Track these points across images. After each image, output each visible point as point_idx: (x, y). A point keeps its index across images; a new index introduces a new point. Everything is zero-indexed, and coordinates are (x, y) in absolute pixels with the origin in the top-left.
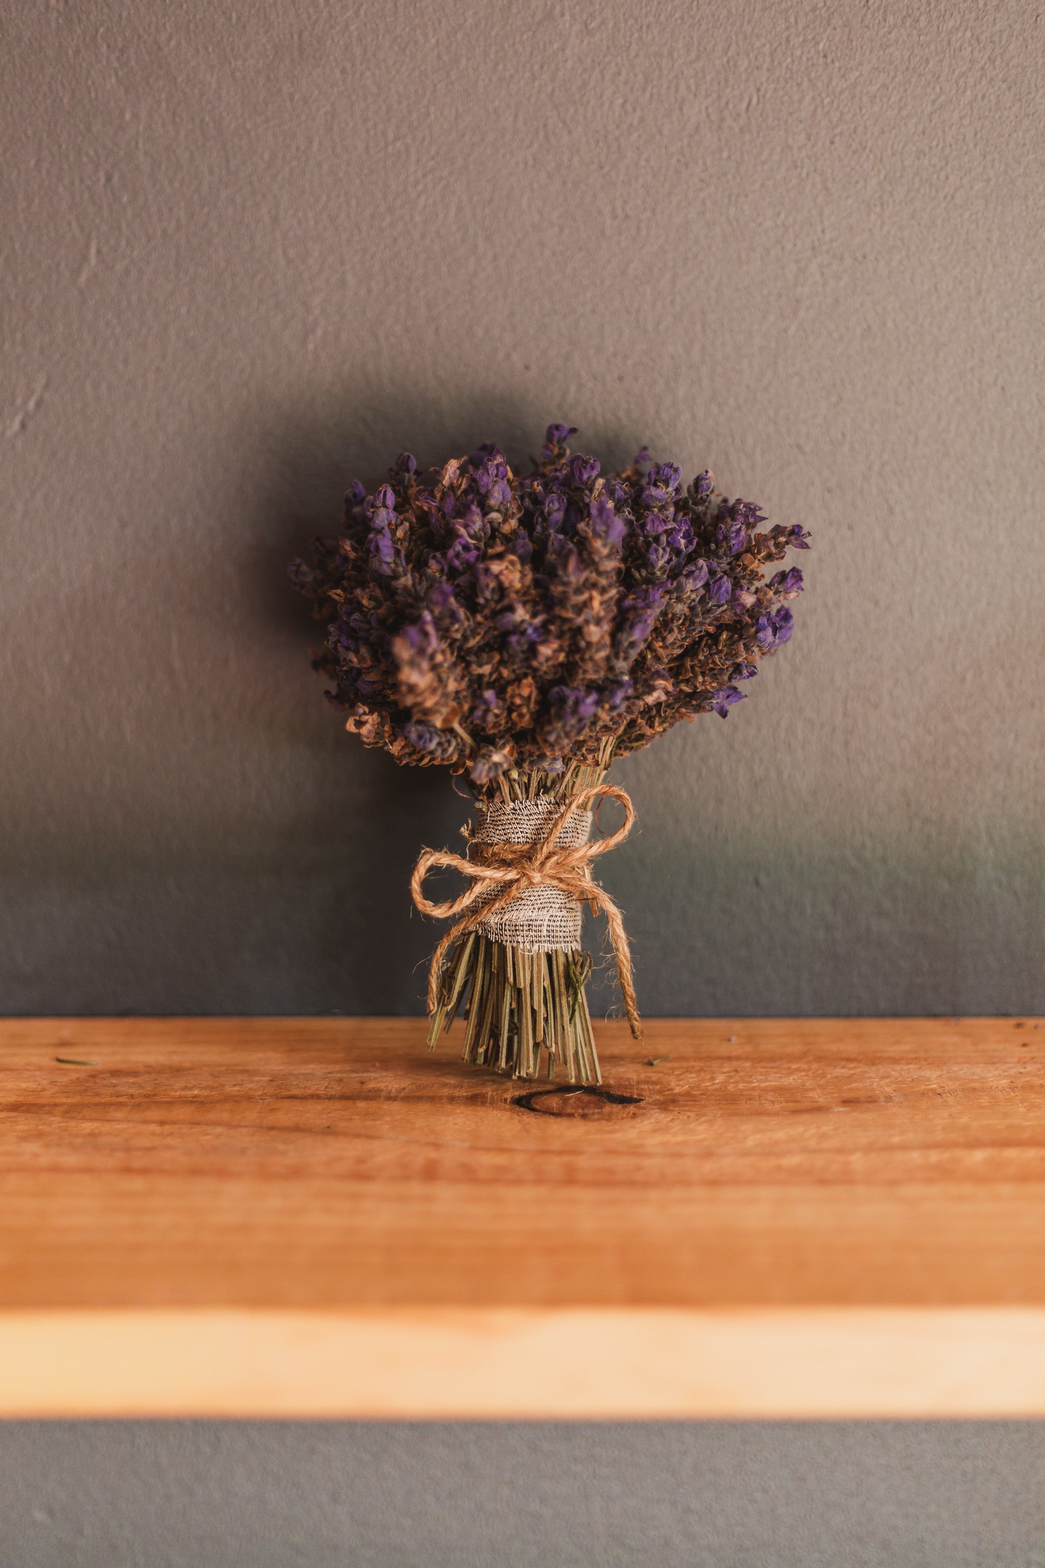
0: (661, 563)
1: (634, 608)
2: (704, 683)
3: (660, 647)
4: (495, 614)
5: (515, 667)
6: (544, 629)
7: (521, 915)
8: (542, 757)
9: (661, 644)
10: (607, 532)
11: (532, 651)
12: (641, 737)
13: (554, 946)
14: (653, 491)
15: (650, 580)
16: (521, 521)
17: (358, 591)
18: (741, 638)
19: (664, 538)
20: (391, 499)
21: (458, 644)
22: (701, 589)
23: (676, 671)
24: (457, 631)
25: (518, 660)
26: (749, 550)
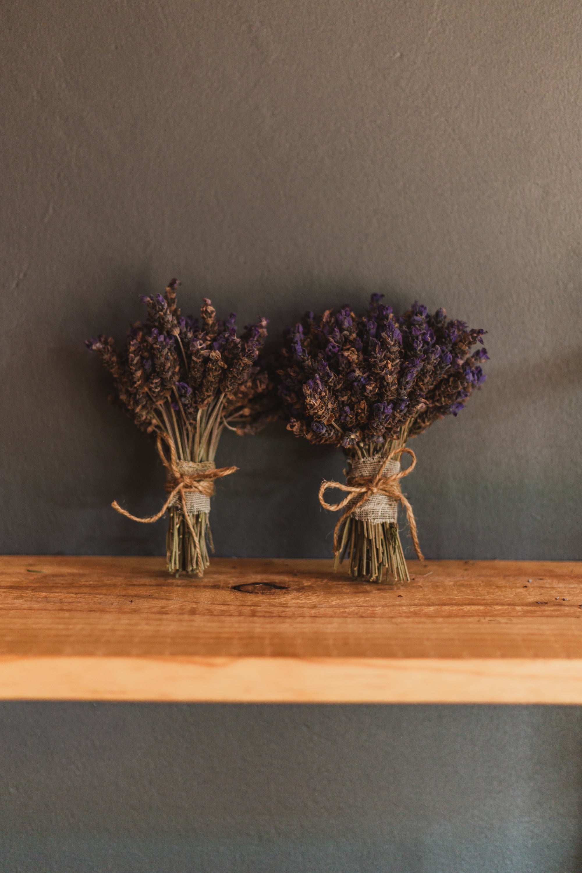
0: (419, 348)
1: (407, 367)
2: (445, 401)
3: (422, 384)
4: (348, 374)
5: (358, 396)
6: (368, 379)
7: (369, 507)
8: (373, 436)
9: (422, 383)
10: (392, 335)
11: (364, 389)
12: (420, 427)
13: (384, 521)
14: (416, 318)
15: (416, 356)
16: (358, 335)
17: (289, 369)
18: (459, 379)
19: (420, 337)
20: (301, 329)
21: (332, 388)
22: (438, 358)
23: (431, 396)
24: (331, 382)
25: (358, 393)
26: (461, 341)
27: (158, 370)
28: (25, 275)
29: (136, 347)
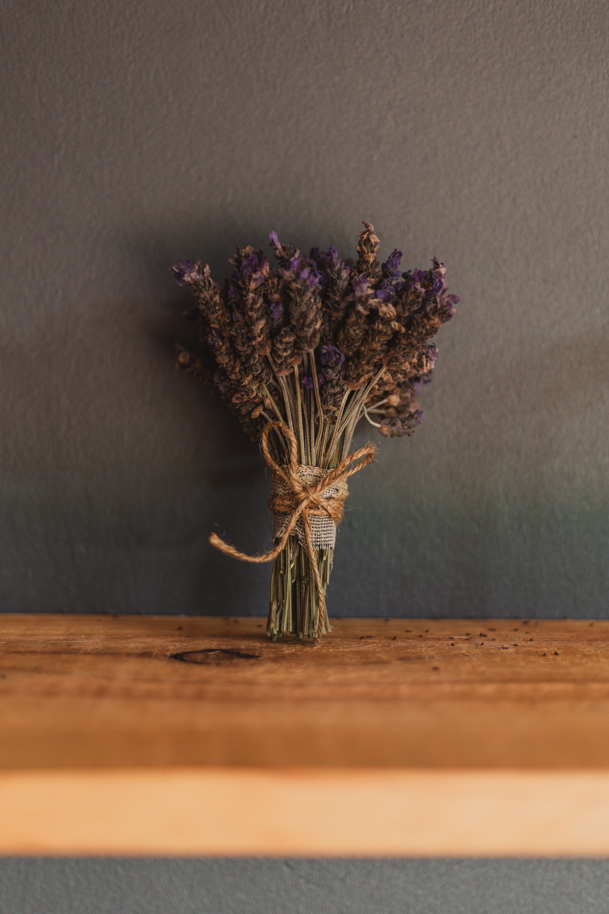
27: (294, 322)
29: (259, 284)
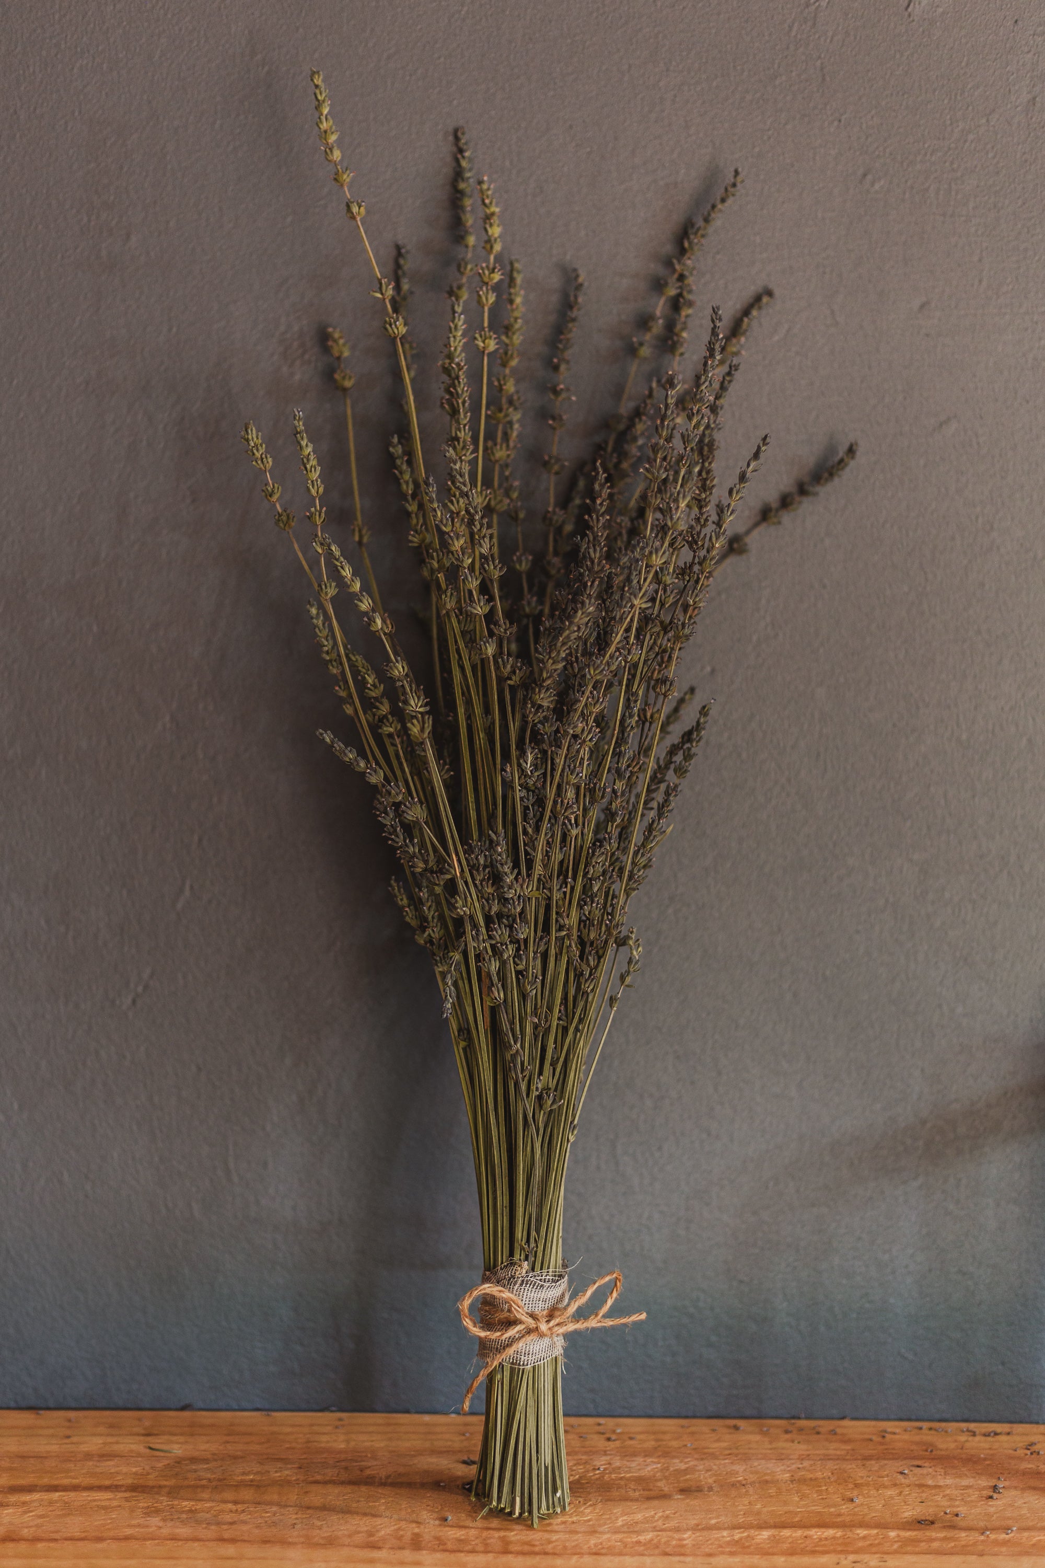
28: (146, 987)
